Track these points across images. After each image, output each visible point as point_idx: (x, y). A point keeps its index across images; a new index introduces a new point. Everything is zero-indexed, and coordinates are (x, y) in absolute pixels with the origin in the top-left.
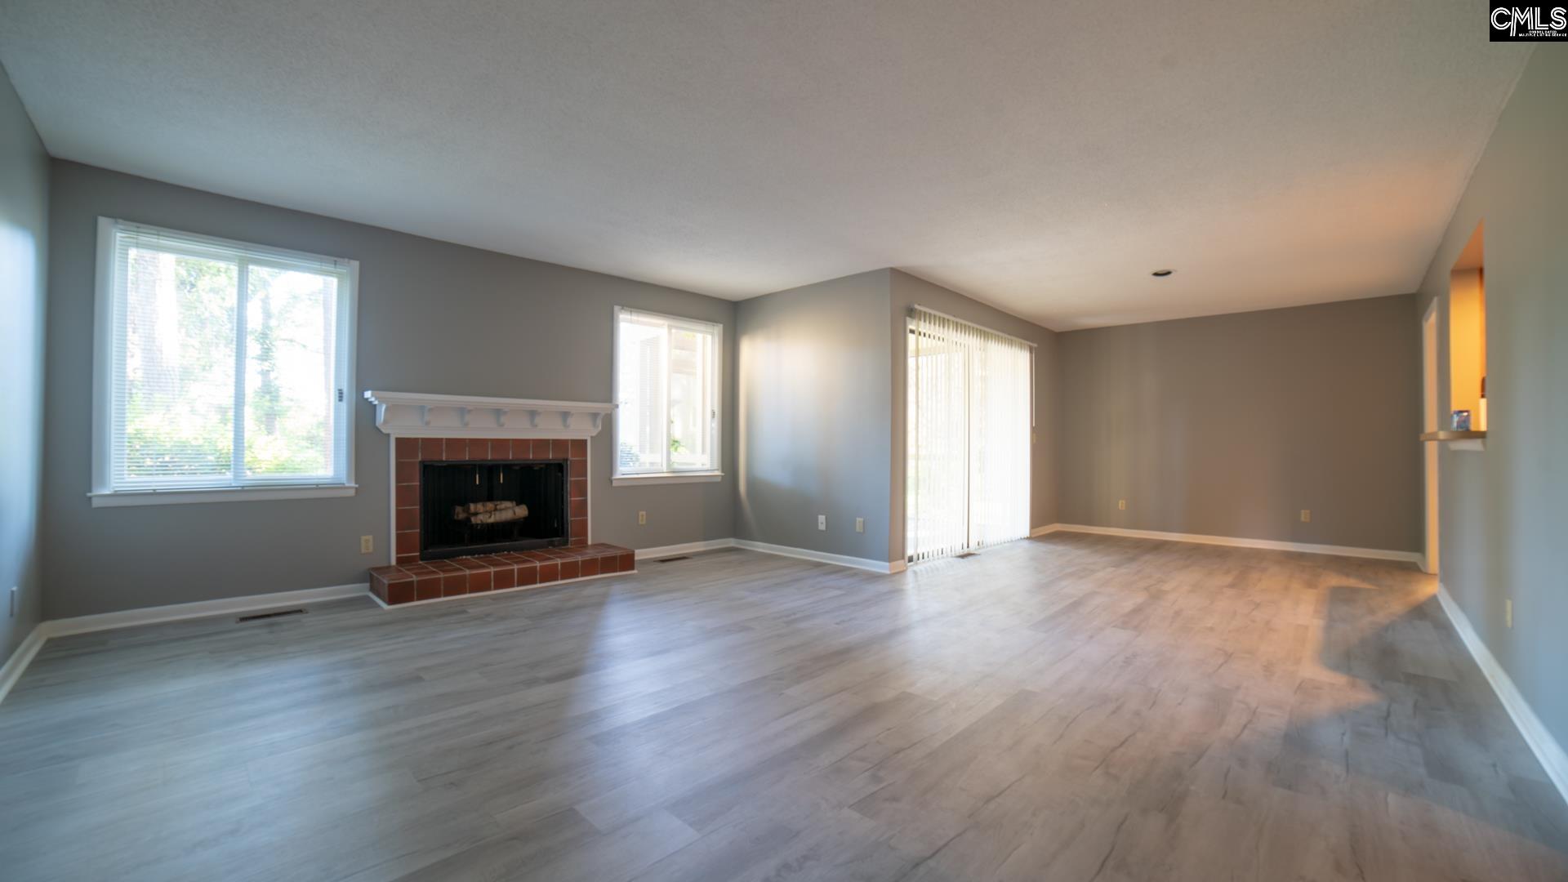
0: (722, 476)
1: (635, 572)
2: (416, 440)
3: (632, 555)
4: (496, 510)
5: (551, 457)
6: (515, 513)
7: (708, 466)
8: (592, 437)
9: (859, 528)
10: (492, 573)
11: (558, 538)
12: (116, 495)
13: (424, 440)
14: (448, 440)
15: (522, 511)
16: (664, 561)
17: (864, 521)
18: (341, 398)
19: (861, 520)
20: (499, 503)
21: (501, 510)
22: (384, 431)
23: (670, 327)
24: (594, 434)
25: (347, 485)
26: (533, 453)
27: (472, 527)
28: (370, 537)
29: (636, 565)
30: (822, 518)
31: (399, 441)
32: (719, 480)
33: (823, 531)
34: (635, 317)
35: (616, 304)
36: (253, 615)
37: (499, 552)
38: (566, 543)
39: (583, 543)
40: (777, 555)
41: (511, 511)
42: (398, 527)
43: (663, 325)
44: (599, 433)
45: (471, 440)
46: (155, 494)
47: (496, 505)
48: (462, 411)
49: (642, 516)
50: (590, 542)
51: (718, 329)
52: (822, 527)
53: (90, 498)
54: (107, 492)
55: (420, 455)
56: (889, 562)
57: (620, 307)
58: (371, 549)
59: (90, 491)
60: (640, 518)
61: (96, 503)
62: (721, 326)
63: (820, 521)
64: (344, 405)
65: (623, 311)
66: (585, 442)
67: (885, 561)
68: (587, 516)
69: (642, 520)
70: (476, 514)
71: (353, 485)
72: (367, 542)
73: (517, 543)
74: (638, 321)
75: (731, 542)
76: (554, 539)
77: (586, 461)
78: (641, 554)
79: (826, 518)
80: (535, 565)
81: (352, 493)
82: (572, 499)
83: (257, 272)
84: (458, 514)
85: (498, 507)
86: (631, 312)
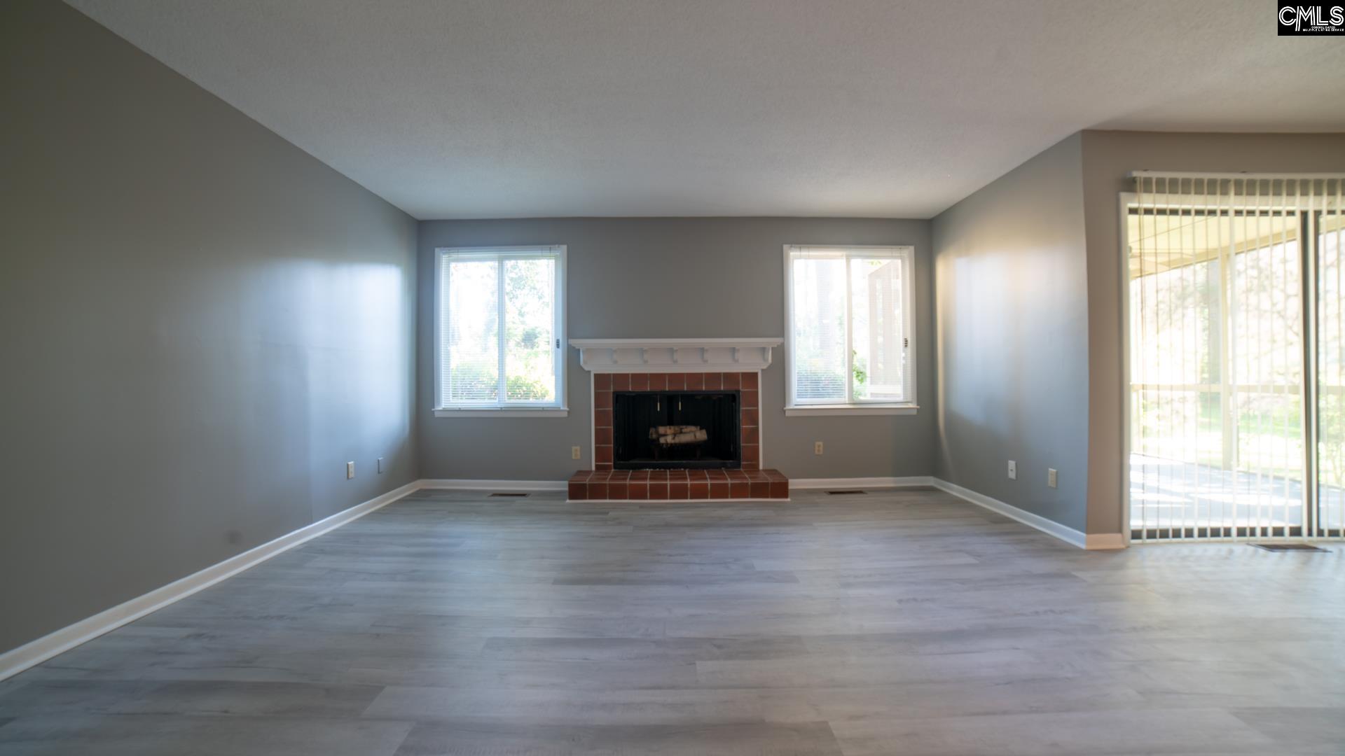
0: (918, 409)
1: (789, 500)
2: (609, 375)
3: (786, 484)
4: (681, 433)
5: (722, 388)
6: (695, 436)
7: (901, 399)
8: (763, 370)
9: (1051, 481)
10: (648, 485)
11: (731, 461)
12: (445, 410)
13: (615, 375)
14: (634, 375)
15: (701, 435)
16: (833, 493)
17: (1057, 473)
18: (558, 346)
19: (1052, 470)
20: (684, 427)
21: (685, 433)
22: (586, 368)
23: (848, 258)
24: (765, 367)
25: (562, 408)
26: (705, 385)
27: (660, 446)
28: (578, 448)
29: (789, 493)
30: (1012, 464)
31: (596, 375)
32: (915, 413)
33: (1011, 480)
34: (804, 253)
35: (786, 244)
36: (511, 493)
37: (677, 468)
38: (739, 466)
39: (754, 467)
40: (967, 502)
41: (694, 434)
42: (596, 442)
43: (842, 256)
44: (769, 366)
45: (652, 375)
46: (460, 410)
47: (681, 429)
48: (642, 351)
49: (819, 446)
50: (761, 467)
51: (908, 252)
52: (1012, 475)
53: (434, 411)
54: (440, 409)
55: (612, 386)
56: (1087, 532)
57: (790, 245)
58: (579, 457)
59: (434, 408)
60: (817, 448)
61: (437, 415)
62: (912, 248)
63: (1010, 468)
64: (560, 350)
65: (793, 248)
66: (756, 374)
67: (1082, 531)
68: (758, 442)
69: (819, 451)
70: (665, 435)
71: (566, 409)
72: (576, 452)
73: (700, 462)
74: (809, 256)
75: (930, 481)
76: (727, 461)
77: (757, 392)
78: (794, 484)
79: (1016, 464)
80: (686, 482)
81: (565, 415)
82: (744, 427)
83: (509, 264)
84: (652, 434)
85: (683, 431)
86: (800, 248)
